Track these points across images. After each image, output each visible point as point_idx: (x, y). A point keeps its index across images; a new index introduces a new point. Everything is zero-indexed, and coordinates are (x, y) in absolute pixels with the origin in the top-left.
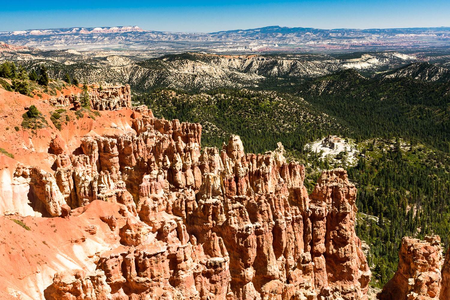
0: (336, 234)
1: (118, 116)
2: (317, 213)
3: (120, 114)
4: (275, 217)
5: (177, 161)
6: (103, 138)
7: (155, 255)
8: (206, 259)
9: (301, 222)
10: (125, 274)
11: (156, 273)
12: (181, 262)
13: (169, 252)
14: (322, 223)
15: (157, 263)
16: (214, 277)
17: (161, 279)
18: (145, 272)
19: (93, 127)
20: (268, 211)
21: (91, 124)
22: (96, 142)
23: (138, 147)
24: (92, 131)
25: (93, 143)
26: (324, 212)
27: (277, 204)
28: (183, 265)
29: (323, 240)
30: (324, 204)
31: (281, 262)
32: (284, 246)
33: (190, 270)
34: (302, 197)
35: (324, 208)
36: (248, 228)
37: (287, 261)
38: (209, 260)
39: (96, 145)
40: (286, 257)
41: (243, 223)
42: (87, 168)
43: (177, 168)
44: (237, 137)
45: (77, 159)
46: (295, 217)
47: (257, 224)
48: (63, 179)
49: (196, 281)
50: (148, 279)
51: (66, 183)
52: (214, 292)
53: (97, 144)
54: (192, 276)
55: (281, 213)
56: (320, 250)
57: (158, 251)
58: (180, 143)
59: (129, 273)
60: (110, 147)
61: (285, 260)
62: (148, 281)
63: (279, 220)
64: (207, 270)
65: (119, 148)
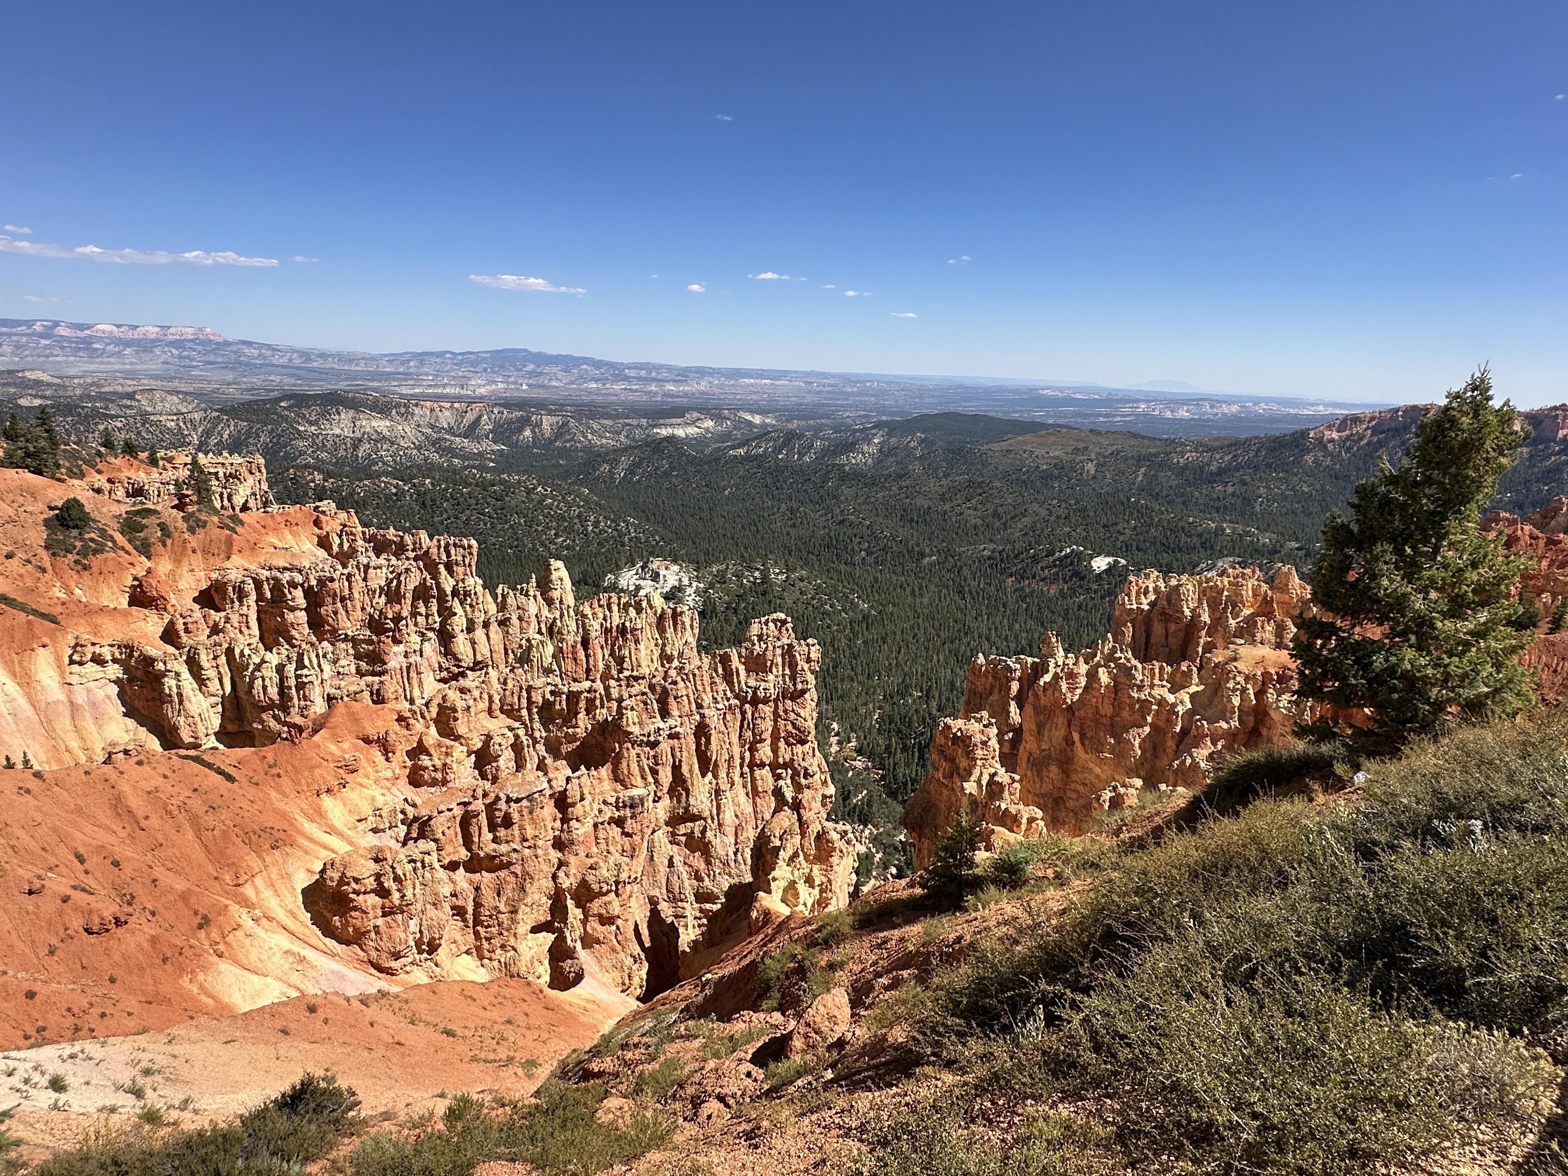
0: (790, 727)
1: (283, 525)
2: (761, 694)
3: (287, 521)
4: (700, 706)
5: (455, 614)
6: (267, 573)
7: (529, 798)
8: (613, 794)
9: (738, 711)
10: (468, 842)
11: (530, 832)
12: (573, 805)
13: (551, 787)
14: (767, 710)
15: (531, 812)
16: (630, 825)
17: (540, 843)
18: (509, 831)
19: (235, 548)
20: (687, 696)
21: (229, 543)
22: (251, 581)
23: (350, 589)
24: (233, 556)
25: (243, 582)
26: (772, 691)
27: (699, 683)
28: (578, 810)
29: (769, 742)
30: (771, 677)
31: (707, 787)
32: (714, 758)
33: (588, 819)
34: (733, 667)
35: (772, 685)
36: (659, 729)
37: (717, 784)
38: (621, 795)
39: (250, 587)
40: (715, 776)
41: (648, 721)
42: (247, 637)
43: (455, 627)
44: (559, 564)
45: (223, 620)
46: (727, 704)
47: (671, 722)
48: (205, 664)
49: (597, 838)
50: (515, 846)
51: (211, 673)
52: (629, 854)
53: (252, 586)
54: (592, 829)
55: (707, 699)
56: (764, 759)
57: (535, 790)
58: (443, 577)
59: (476, 839)
60: (286, 591)
61: (714, 782)
62: (515, 850)
63: (706, 712)
64: (617, 813)
65: (308, 593)
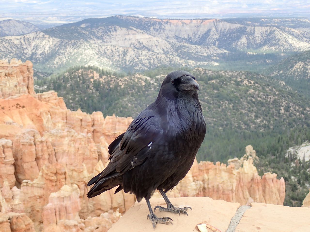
1: (15, 107)
3: (18, 104)
65: (15, 153)
